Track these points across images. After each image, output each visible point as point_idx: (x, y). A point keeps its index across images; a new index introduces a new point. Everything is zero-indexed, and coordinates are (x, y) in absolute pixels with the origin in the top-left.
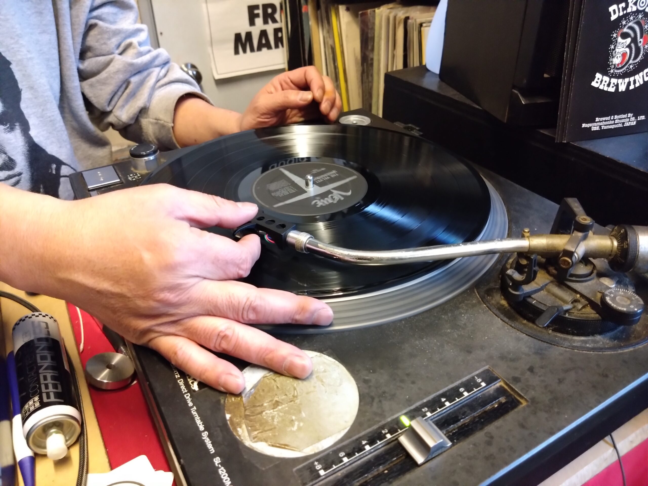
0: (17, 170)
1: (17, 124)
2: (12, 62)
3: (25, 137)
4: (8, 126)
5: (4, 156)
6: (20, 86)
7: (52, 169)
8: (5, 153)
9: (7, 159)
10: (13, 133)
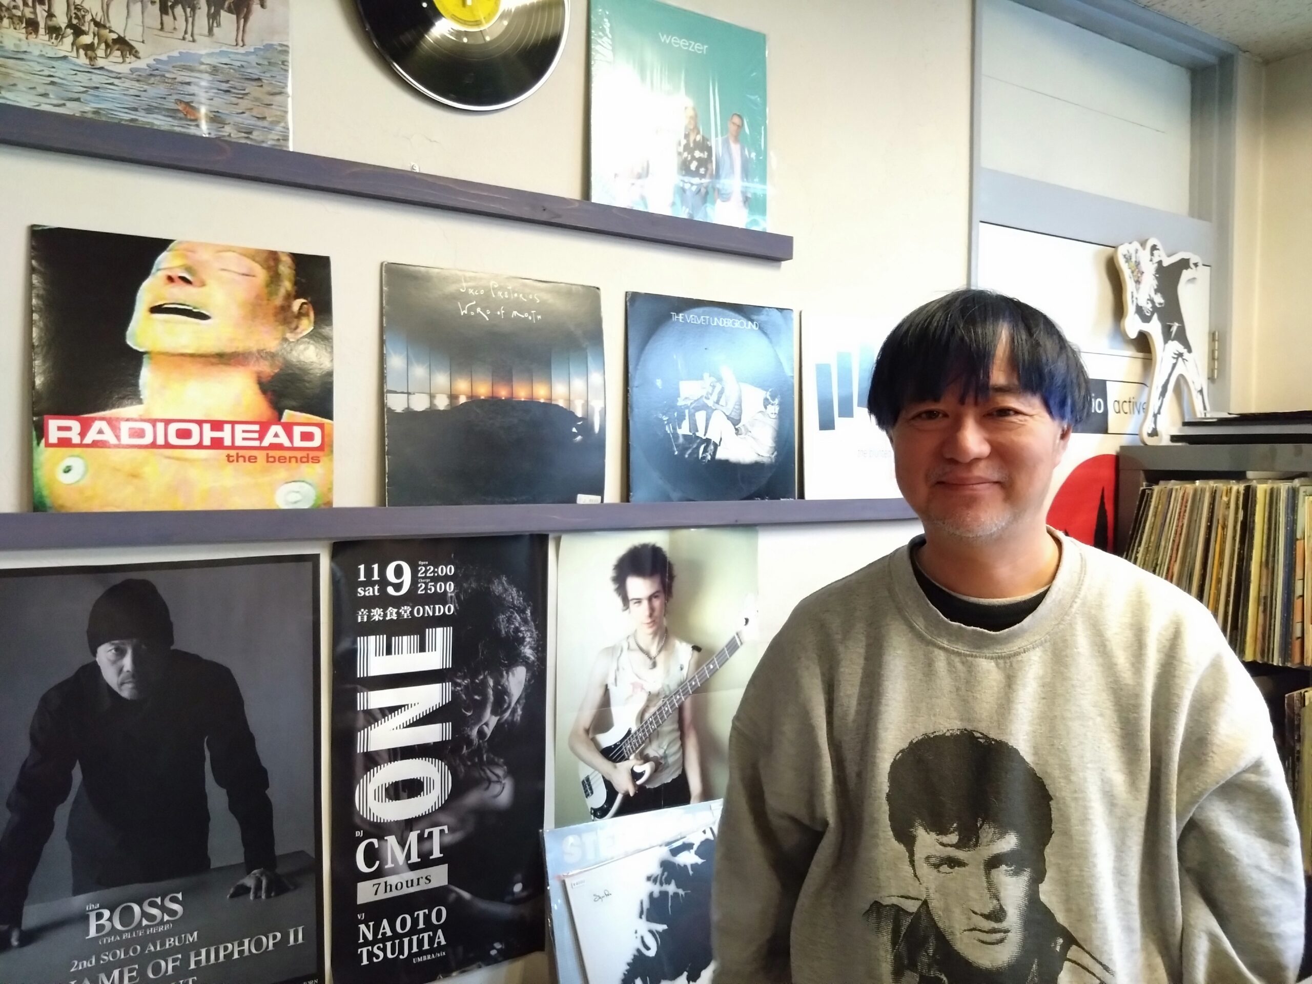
0: (1004, 925)
1: (1028, 870)
2: (1053, 797)
3: (1030, 888)
4: (1013, 868)
5: (995, 902)
6: (1054, 827)
7: (1056, 944)
8: (998, 900)
9: (998, 907)
10: (1014, 879)
